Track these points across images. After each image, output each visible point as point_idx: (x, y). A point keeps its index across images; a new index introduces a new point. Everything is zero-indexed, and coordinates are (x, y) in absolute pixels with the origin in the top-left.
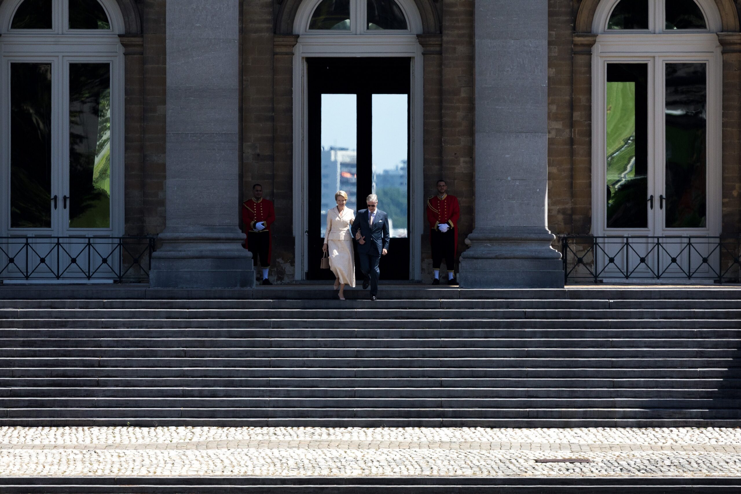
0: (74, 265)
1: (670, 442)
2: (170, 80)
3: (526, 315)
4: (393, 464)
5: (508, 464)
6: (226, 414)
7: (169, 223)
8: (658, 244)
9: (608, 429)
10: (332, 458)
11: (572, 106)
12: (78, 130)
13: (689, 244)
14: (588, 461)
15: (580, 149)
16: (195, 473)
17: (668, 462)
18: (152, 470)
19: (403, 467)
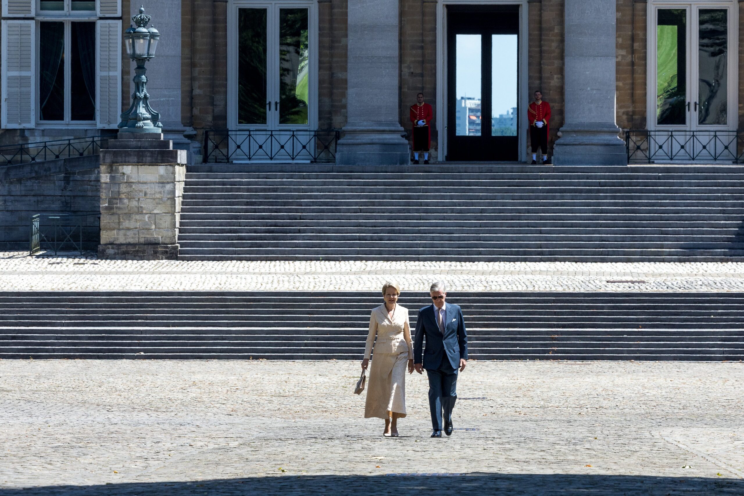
0: (282, 150)
1: (701, 272)
2: (351, 19)
3: (600, 184)
4: (507, 284)
5: (587, 283)
6: (389, 252)
7: (350, 120)
8: (693, 136)
9: (658, 263)
10: (464, 280)
11: (633, 39)
12: (286, 65)
13: (715, 136)
14: (644, 282)
15: (638, 69)
16: (368, 289)
17: (700, 283)
18: (337, 287)
19: (514, 286)
